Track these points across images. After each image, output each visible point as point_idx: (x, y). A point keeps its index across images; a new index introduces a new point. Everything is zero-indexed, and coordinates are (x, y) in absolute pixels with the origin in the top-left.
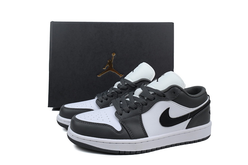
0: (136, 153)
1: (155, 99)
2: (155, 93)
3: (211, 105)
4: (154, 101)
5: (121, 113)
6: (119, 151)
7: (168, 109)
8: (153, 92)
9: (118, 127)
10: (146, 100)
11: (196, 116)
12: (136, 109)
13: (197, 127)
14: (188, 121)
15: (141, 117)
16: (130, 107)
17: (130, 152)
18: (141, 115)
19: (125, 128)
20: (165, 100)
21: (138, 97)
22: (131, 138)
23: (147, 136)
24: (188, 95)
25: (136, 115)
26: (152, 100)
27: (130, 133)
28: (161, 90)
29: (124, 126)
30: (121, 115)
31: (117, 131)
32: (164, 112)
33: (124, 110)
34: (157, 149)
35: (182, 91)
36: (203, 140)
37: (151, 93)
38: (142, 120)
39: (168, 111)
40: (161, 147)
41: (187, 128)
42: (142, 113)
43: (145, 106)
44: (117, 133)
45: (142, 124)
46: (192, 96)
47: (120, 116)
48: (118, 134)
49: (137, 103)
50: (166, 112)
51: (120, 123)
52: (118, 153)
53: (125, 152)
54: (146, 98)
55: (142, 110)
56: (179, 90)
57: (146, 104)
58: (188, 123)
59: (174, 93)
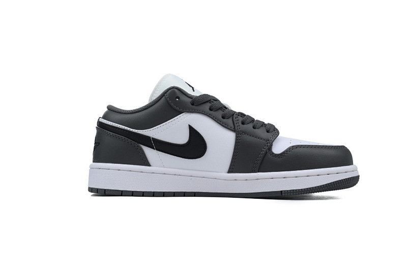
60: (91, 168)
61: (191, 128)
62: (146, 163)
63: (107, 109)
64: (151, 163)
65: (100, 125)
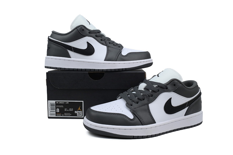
0: (147, 137)
1: (159, 91)
2: (158, 86)
3: (202, 96)
4: (158, 92)
5: (131, 103)
6: (134, 136)
7: (170, 99)
8: (157, 85)
9: (131, 116)
10: (151, 92)
11: (192, 104)
12: (144, 100)
13: (193, 114)
14: (186, 108)
15: (149, 107)
16: (138, 99)
17: (143, 136)
18: (148, 105)
19: (136, 116)
20: (167, 92)
21: (144, 90)
22: (142, 125)
23: (155, 122)
24: (185, 87)
25: (144, 105)
26: (156, 92)
27: (141, 120)
28: (163, 83)
29: (135, 115)
30: (132, 105)
31: (130, 119)
32: (167, 102)
33: (133, 101)
34: (163, 134)
35: (180, 83)
36: (198, 125)
37: (155, 86)
38: (149, 109)
39: (171, 100)
40: (166, 132)
41: (185, 115)
42: (149, 103)
43: (151, 97)
44: (130, 121)
45: (150, 112)
46: (189, 88)
47: (131, 107)
48: (132, 122)
49: (144, 95)
50: (169, 102)
51: (131, 112)
52: (132, 138)
53: (138, 136)
54: (150, 91)
55: (149, 100)
56: (179, 83)
57: (152, 96)
58: (186, 111)
59: (175, 85)
60: (46, 58)
61: (88, 43)
62: (69, 56)
63: (52, 33)
64: (71, 57)
65: (49, 40)
